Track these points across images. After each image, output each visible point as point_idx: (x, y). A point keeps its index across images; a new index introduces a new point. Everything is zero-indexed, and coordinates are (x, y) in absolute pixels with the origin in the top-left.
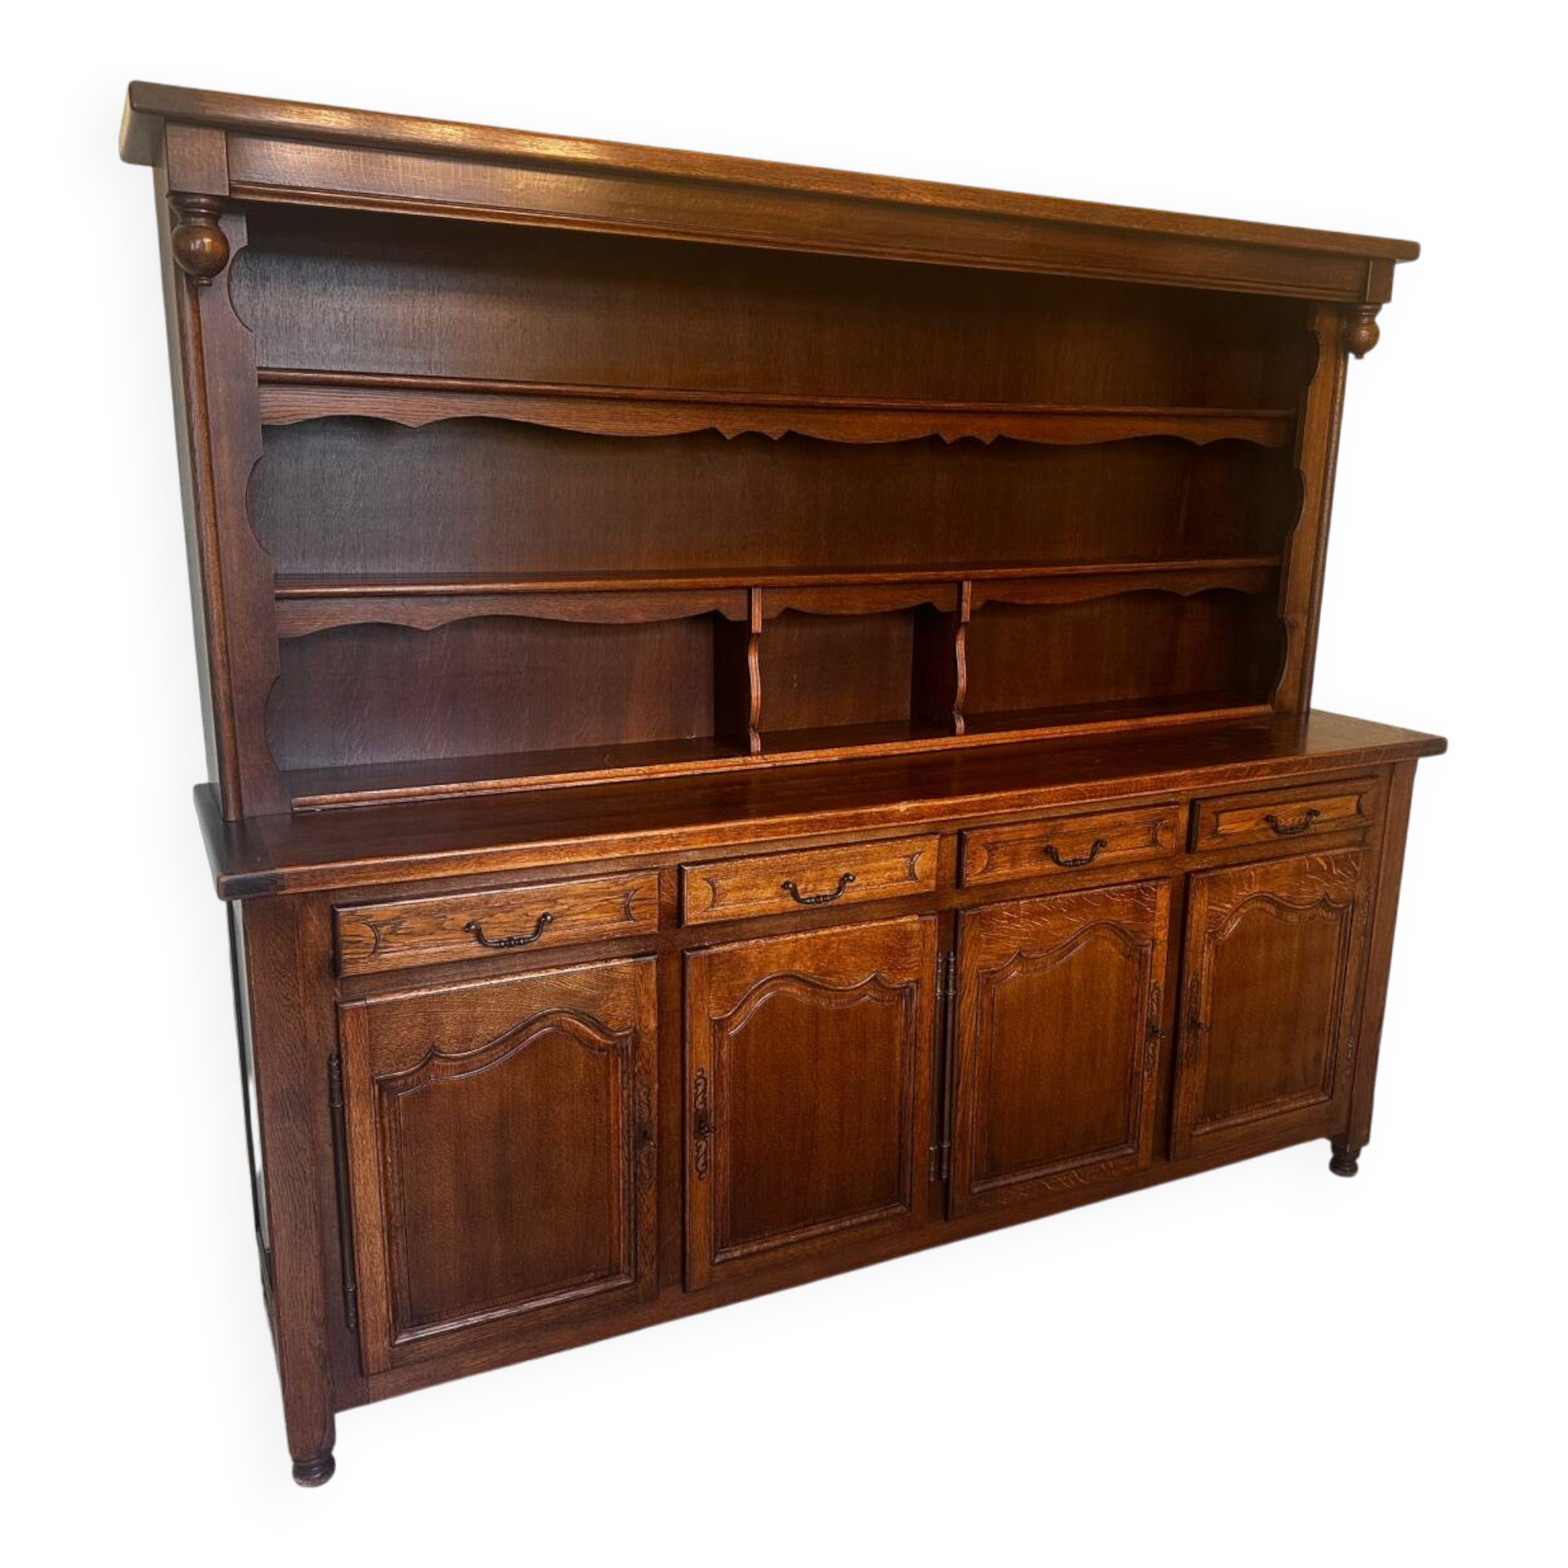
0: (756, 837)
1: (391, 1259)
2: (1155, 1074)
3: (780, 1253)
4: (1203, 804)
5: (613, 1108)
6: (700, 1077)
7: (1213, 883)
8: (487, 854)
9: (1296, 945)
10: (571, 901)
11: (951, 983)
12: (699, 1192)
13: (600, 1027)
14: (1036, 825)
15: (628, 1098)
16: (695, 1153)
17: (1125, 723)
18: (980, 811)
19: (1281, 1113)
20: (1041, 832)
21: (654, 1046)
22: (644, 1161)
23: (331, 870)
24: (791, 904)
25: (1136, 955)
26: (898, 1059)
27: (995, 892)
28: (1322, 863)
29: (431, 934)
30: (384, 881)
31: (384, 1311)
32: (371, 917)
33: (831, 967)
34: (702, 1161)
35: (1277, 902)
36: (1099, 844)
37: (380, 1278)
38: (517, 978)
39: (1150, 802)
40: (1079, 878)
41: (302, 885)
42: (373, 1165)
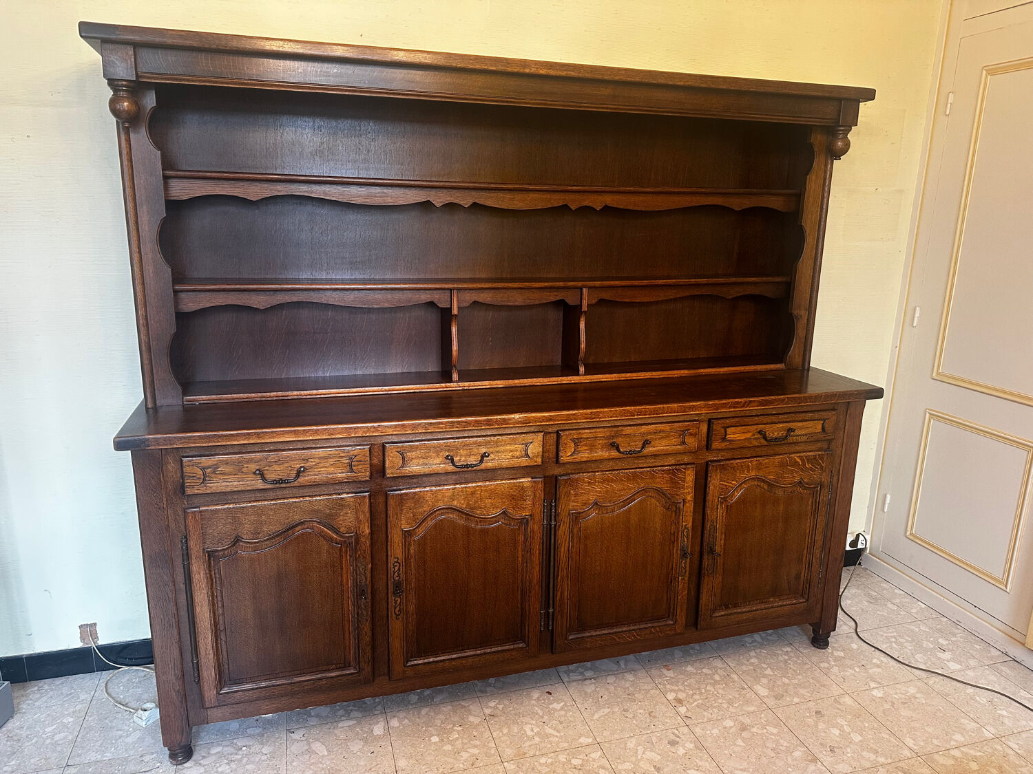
0: (426, 430)
1: (217, 647)
2: (686, 579)
3: (447, 664)
4: (715, 421)
5: (344, 576)
6: (396, 562)
7: (723, 468)
8: (263, 432)
9: (781, 508)
10: (317, 460)
11: (553, 518)
12: (396, 626)
13: (336, 531)
14: (606, 430)
15: (354, 570)
16: (394, 604)
17: (686, 371)
18: (566, 420)
19: (772, 607)
20: (608, 434)
21: (368, 543)
22: (363, 606)
23: (175, 438)
24: (450, 468)
25: (673, 507)
26: (520, 559)
27: (581, 466)
28: (798, 460)
29: (235, 474)
30: (204, 445)
31: (213, 674)
32: (200, 463)
33: (476, 505)
34: (398, 609)
35: (768, 482)
36: (646, 443)
37: (211, 656)
38: (286, 501)
39: (681, 419)
40: (635, 461)
41: (159, 445)
42: (206, 595)
